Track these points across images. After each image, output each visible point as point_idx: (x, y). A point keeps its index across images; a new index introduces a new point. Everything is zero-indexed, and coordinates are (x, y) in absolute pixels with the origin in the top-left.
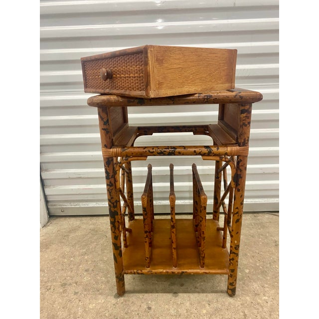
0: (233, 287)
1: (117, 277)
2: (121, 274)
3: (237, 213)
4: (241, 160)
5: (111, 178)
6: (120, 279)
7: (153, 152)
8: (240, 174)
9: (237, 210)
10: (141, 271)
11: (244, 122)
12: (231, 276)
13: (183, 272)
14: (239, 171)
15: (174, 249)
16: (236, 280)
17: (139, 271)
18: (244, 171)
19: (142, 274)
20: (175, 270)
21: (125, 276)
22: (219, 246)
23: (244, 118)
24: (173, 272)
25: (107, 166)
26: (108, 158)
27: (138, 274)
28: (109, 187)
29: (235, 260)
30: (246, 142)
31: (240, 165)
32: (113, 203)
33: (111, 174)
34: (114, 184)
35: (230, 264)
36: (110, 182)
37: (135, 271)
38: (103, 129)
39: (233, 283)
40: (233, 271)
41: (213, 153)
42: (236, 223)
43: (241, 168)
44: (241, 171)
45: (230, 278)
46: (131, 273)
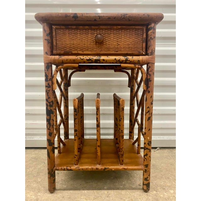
0: (148, 182)
1: (49, 173)
2: (52, 170)
3: (149, 111)
4: (150, 67)
5: (49, 80)
6: (52, 175)
7: (84, 59)
8: (150, 78)
9: (148, 109)
10: (70, 167)
11: (151, 36)
12: (145, 171)
13: (105, 169)
14: (149, 76)
15: (98, 146)
16: (149, 175)
17: (69, 168)
18: (152, 75)
19: (71, 170)
20: (99, 167)
21: (56, 172)
22: (134, 153)
23: (151, 34)
24: (97, 169)
25: (46, 70)
26: (48, 63)
27: (68, 170)
28: (47, 88)
29: (148, 156)
30: (153, 52)
31: (149, 70)
32: (50, 103)
33: (49, 77)
34: (51, 86)
35: (144, 160)
36: (48, 84)
37: (65, 167)
38: (45, 39)
39: (148, 177)
40: (147, 166)
41: (129, 60)
42: (148, 120)
43: (150, 73)
44: (150, 75)
45: (145, 173)
46: (61, 170)
